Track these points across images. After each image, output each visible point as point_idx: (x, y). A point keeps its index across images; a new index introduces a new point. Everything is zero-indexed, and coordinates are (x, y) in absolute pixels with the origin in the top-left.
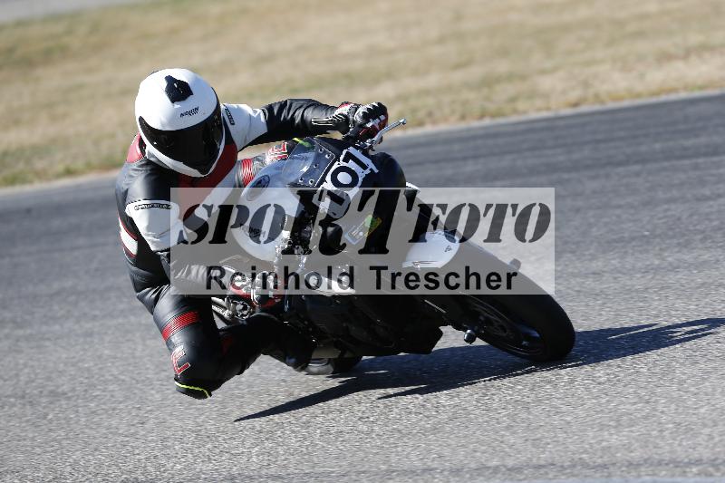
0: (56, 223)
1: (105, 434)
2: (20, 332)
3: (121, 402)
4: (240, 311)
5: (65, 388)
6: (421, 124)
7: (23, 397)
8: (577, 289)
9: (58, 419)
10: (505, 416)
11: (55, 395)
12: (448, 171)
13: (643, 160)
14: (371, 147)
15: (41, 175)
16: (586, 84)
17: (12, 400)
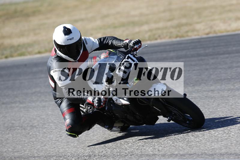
0: (35, 69)
1: (48, 140)
2: (21, 105)
3: (54, 130)
4: (89, 109)
5: (36, 124)
6: (156, 39)
7: (22, 127)
8: (206, 96)
9: (33, 134)
11: (32, 127)
12: (165, 55)
13: (229, 53)
14: (136, 54)
15: (30, 53)
16: (211, 27)
17: (18, 128)
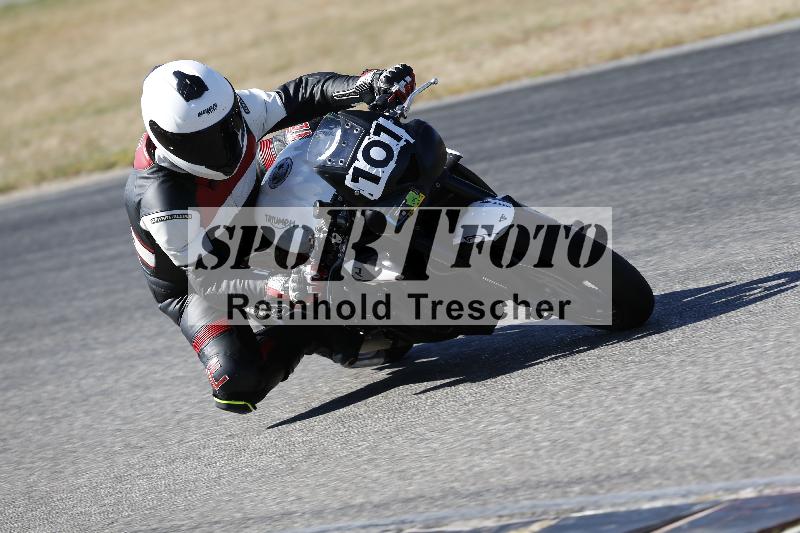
10: (364, 449)
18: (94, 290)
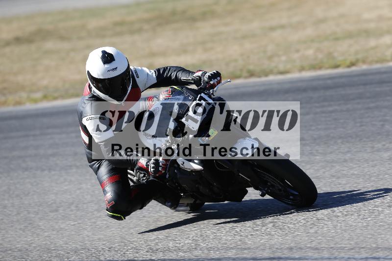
4: (142, 177)
14: (213, 94)
18: (319, 127)
